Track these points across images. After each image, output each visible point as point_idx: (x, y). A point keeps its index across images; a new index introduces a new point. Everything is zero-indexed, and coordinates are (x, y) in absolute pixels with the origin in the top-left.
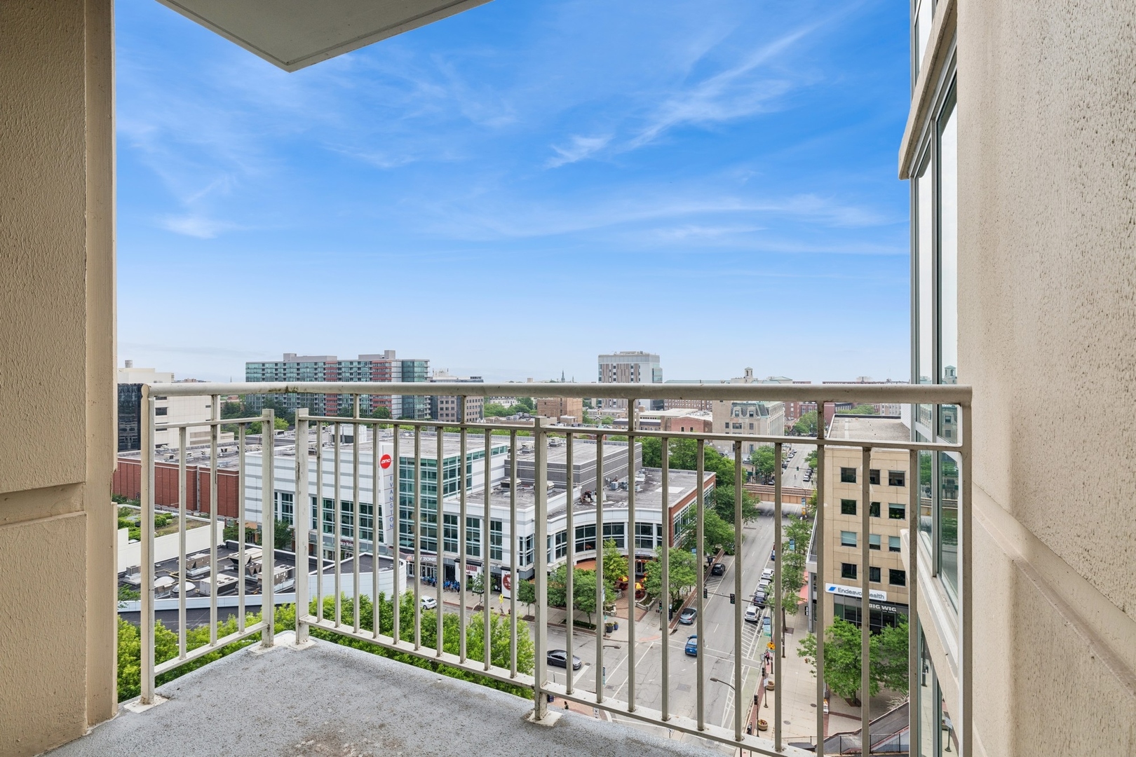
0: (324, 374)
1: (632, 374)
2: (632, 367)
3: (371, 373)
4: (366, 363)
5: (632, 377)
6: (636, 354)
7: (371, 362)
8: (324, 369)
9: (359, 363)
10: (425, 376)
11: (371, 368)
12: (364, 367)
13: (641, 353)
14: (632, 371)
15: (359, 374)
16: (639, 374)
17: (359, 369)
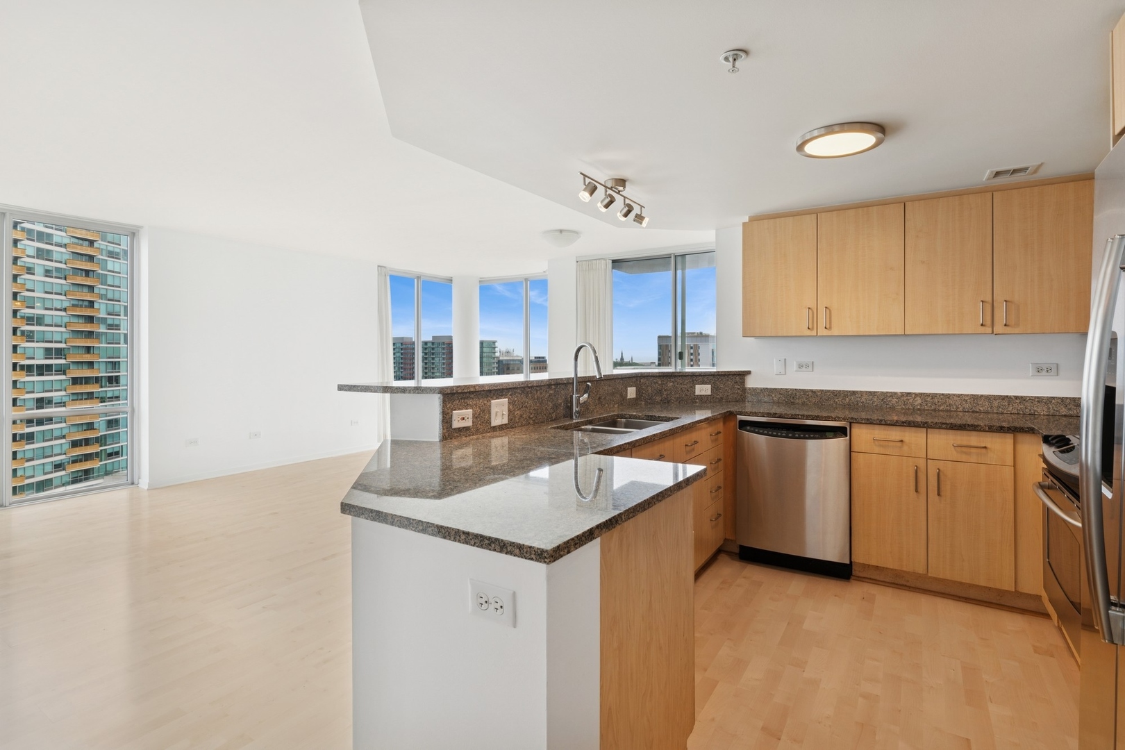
0: (402, 354)
1: (692, 354)
2: (692, 348)
3: (443, 353)
4: (439, 344)
5: (692, 357)
6: (696, 334)
7: (443, 343)
8: (402, 349)
9: (433, 343)
10: (493, 356)
11: (444, 348)
12: (438, 347)
13: (701, 333)
14: (692, 351)
15: (433, 354)
16: (699, 354)
17: (433, 349)
